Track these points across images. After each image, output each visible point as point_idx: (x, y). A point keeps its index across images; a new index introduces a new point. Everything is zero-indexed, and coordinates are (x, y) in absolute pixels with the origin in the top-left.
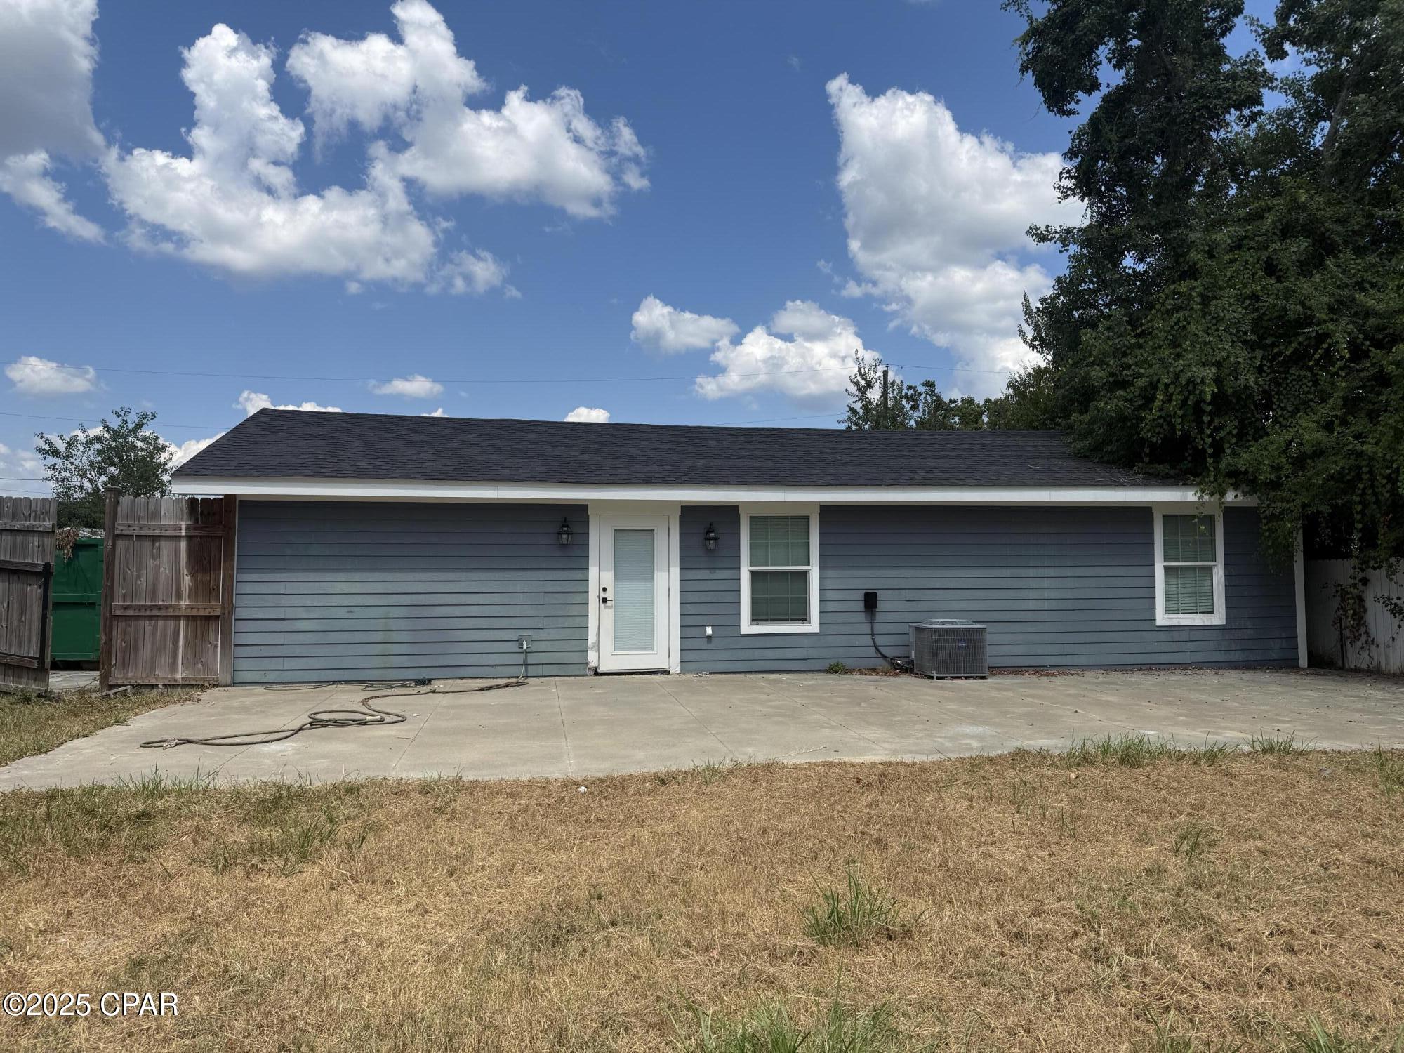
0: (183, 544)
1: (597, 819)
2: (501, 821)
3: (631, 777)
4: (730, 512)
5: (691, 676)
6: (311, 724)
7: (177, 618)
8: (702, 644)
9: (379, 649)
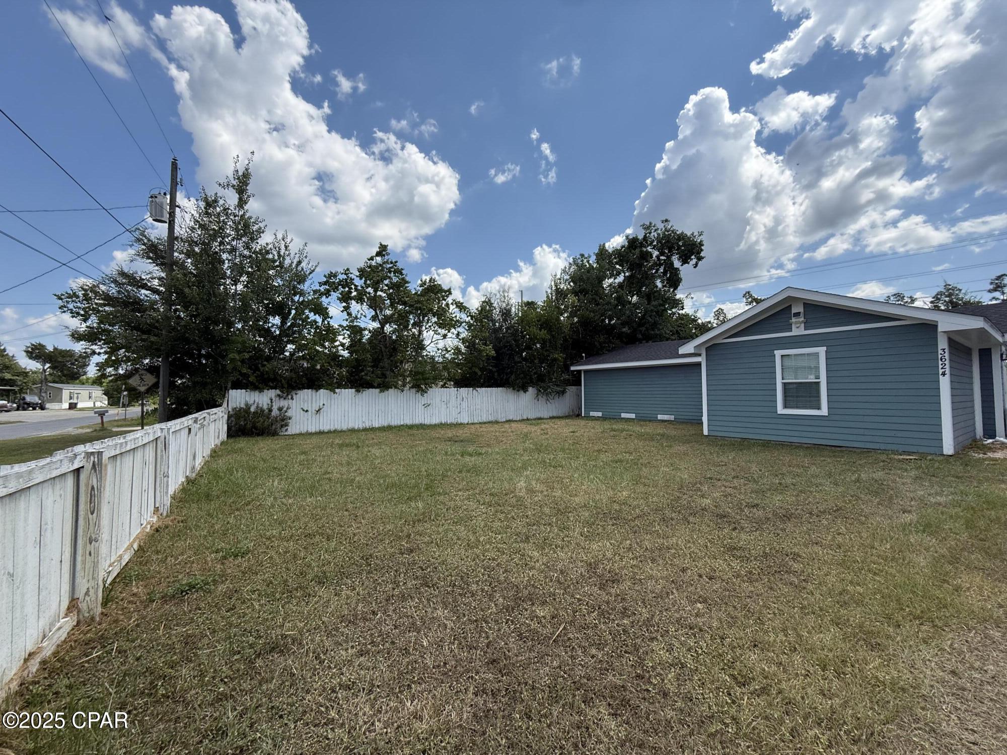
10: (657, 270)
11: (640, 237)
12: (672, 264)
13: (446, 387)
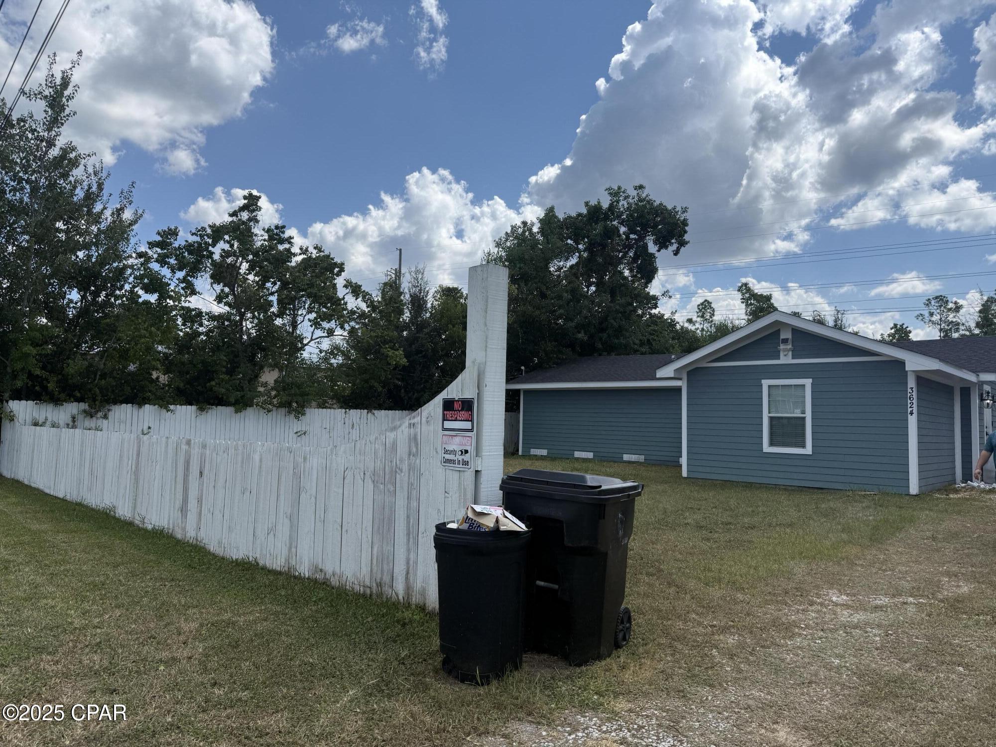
10: (626, 253)
11: (605, 205)
12: (645, 247)
13: (326, 408)
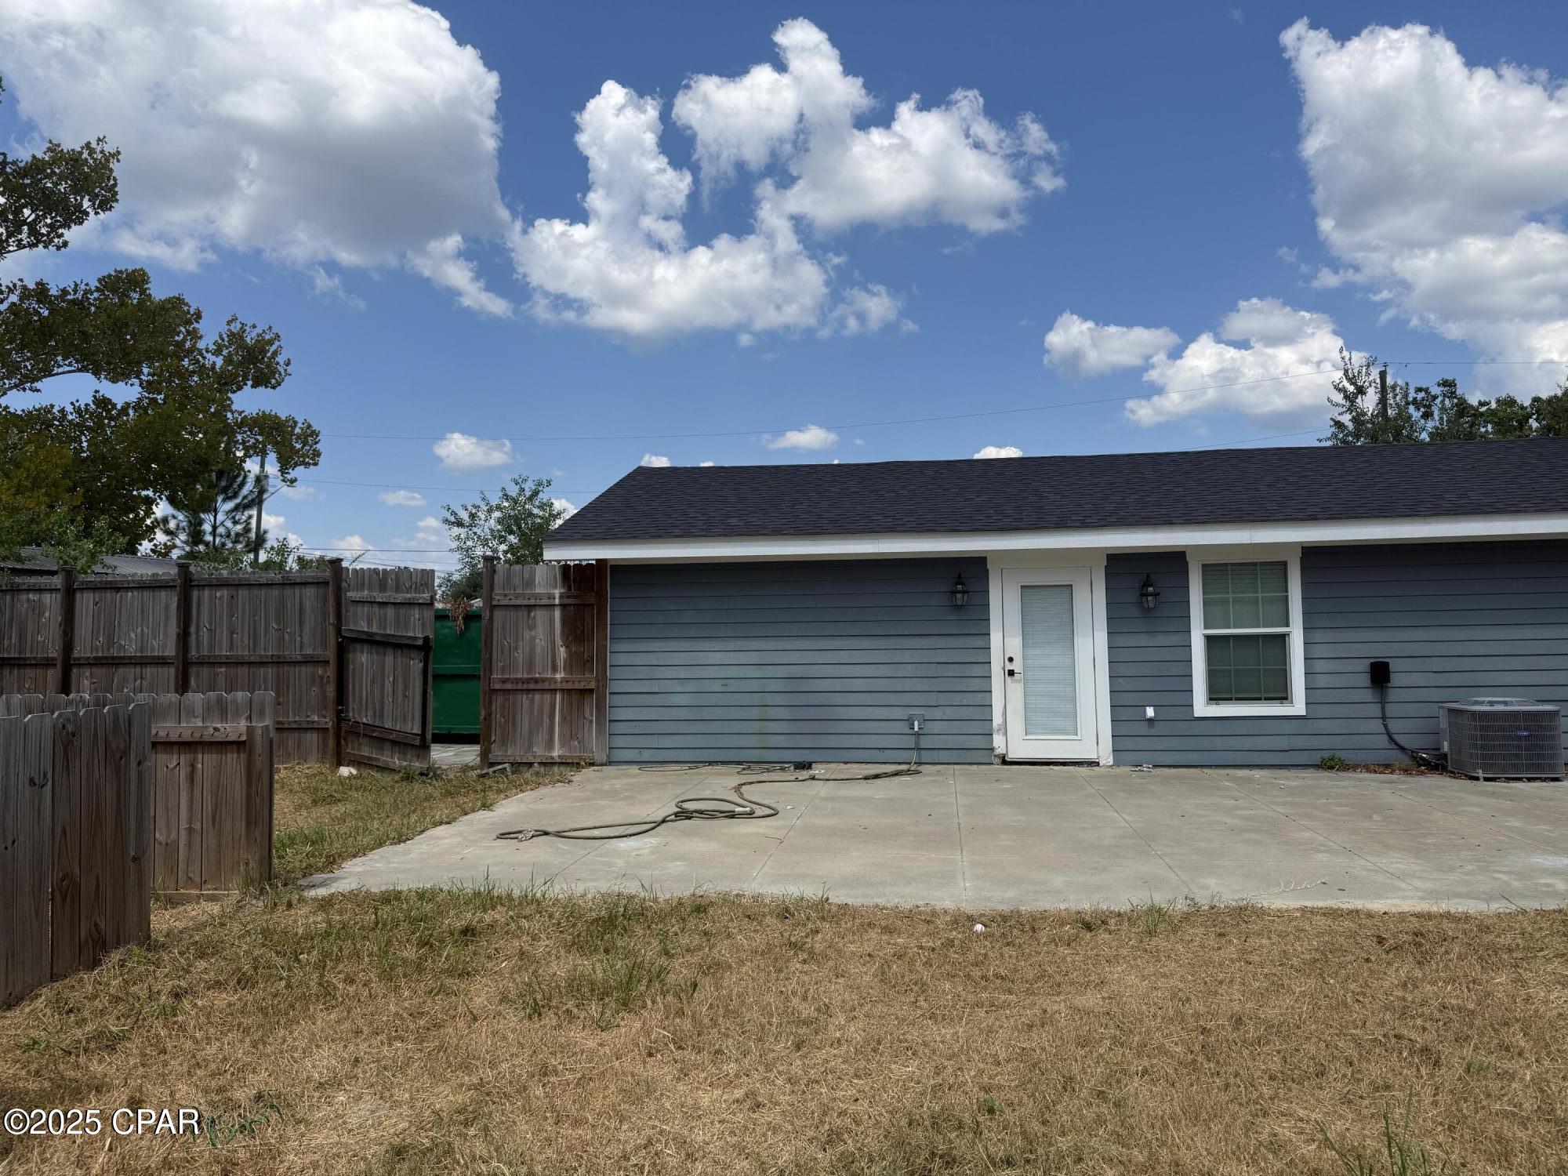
0: (557, 613)
1: (997, 976)
2: (872, 967)
3: (1044, 916)
4: (1176, 560)
5: (1127, 769)
6: (676, 814)
7: (554, 691)
8: (1143, 729)
9: (755, 727)
